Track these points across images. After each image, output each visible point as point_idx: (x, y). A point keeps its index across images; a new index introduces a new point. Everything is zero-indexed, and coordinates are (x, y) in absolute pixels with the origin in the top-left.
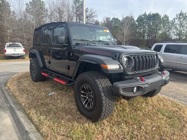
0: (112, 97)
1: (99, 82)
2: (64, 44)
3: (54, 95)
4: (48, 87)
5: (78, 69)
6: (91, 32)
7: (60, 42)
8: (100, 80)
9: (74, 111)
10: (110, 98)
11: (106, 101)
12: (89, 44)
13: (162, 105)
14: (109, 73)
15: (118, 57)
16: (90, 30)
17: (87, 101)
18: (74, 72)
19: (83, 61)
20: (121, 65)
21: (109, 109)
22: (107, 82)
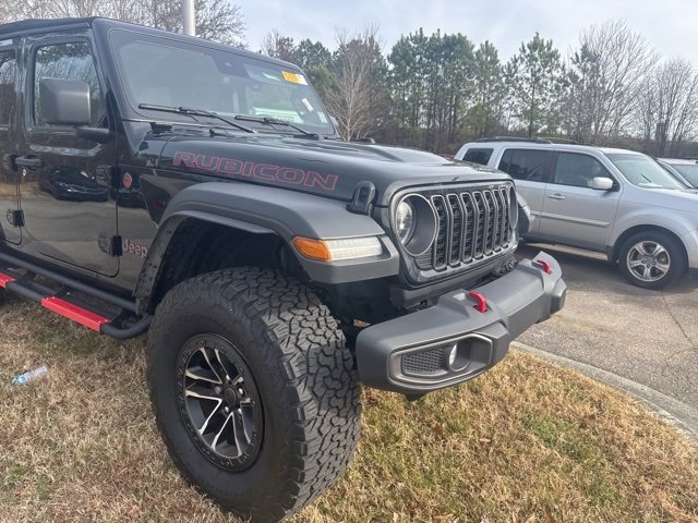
0: (348, 401)
1: (280, 331)
2: (86, 128)
3: (44, 380)
4: (15, 339)
5: (165, 257)
6: (227, 79)
7: (62, 118)
8: (288, 317)
9: (153, 468)
10: (340, 403)
11: (319, 424)
12: (217, 131)
14: (338, 280)
15: (371, 197)
16: (225, 71)
17: (219, 418)
18: (144, 271)
19: (190, 219)
20: (387, 241)
21: (333, 458)
22: (322, 323)
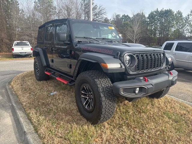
0: (113, 98)
1: (98, 82)
2: (65, 42)
3: (56, 94)
4: (51, 86)
5: (79, 68)
6: (95, 29)
7: (61, 40)
8: (100, 80)
9: (75, 112)
10: (111, 99)
11: (105, 102)
12: (91, 42)
13: (169, 107)
14: (109, 72)
15: (119, 55)
16: (94, 28)
17: (88, 101)
18: (74, 71)
19: (83, 60)
20: (122, 64)
21: (109, 110)
22: (108, 82)
